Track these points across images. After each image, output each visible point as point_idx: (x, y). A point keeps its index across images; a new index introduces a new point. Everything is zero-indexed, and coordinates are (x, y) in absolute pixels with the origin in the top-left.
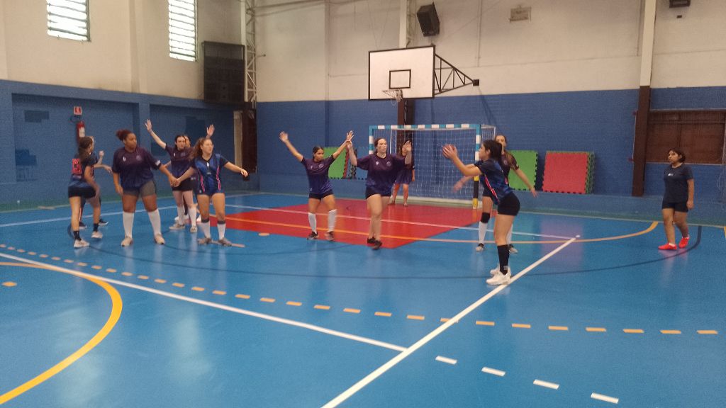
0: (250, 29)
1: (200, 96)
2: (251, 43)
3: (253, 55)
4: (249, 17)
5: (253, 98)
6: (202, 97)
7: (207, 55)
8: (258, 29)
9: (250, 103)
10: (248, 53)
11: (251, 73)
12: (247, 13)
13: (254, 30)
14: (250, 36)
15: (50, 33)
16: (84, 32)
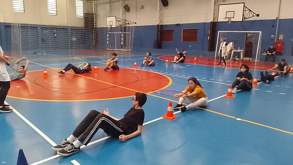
2: (96, 13)
3: (96, 16)
6: (84, 27)
7: (85, 16)
9: (95, 27)
11: (96, 20)
14: (96, 11)
15: (49, 14)
16: (56, 13)
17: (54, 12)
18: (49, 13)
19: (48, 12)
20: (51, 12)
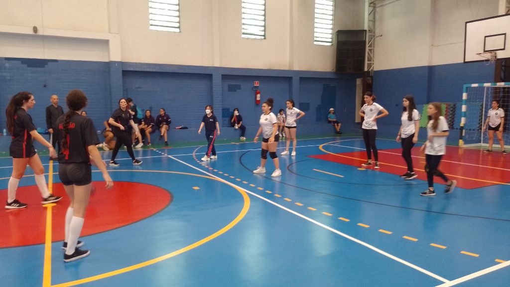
0: (371, 18)
1: (333, 70)
2: (372, 28)
3: (373, 37)
4: (371, 9)
5: (371, 68)
6: (334, 70)
7: (339, 40)
8: (377, 16)
9: (368, 72)
10: (369, 35)
11: (370, 50)
12: (370, 6)
13: (374, 18)
14: (372, 22)
15: (243, 36)
16: (263, 33)
17: (259, 31)
18: (244, 34)
19: (243, 31)
20: (250, 30)
